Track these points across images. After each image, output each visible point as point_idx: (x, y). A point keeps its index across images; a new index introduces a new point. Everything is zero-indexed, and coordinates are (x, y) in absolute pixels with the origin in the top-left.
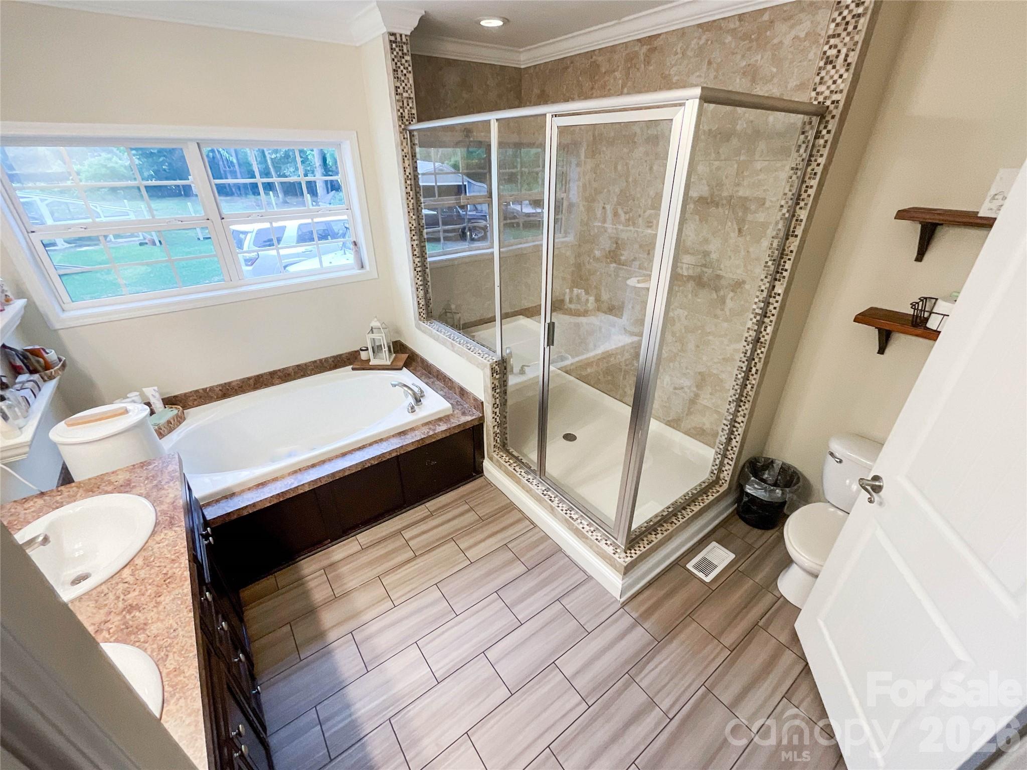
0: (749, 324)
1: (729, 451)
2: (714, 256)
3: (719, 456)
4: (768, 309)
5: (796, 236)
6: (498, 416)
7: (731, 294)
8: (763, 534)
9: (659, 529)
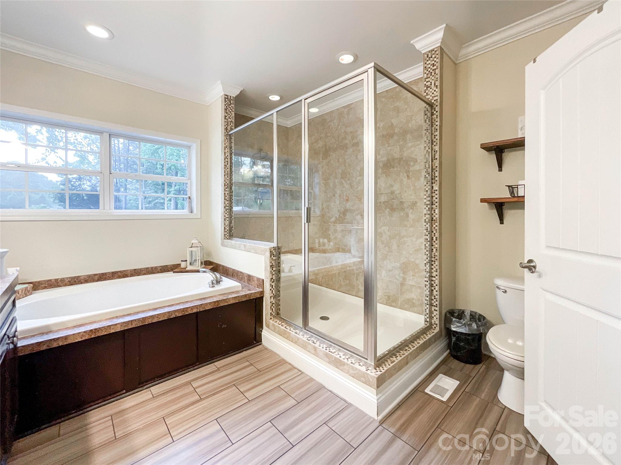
0: (425, 212)
1: (433, 300)
2: (397, 192)
3: (428, 306)
4: (433, 200)
5: (436, 159)
6: (274, 289)
7: (411, 211)
8: (474, 367)
9: (398, 354)
